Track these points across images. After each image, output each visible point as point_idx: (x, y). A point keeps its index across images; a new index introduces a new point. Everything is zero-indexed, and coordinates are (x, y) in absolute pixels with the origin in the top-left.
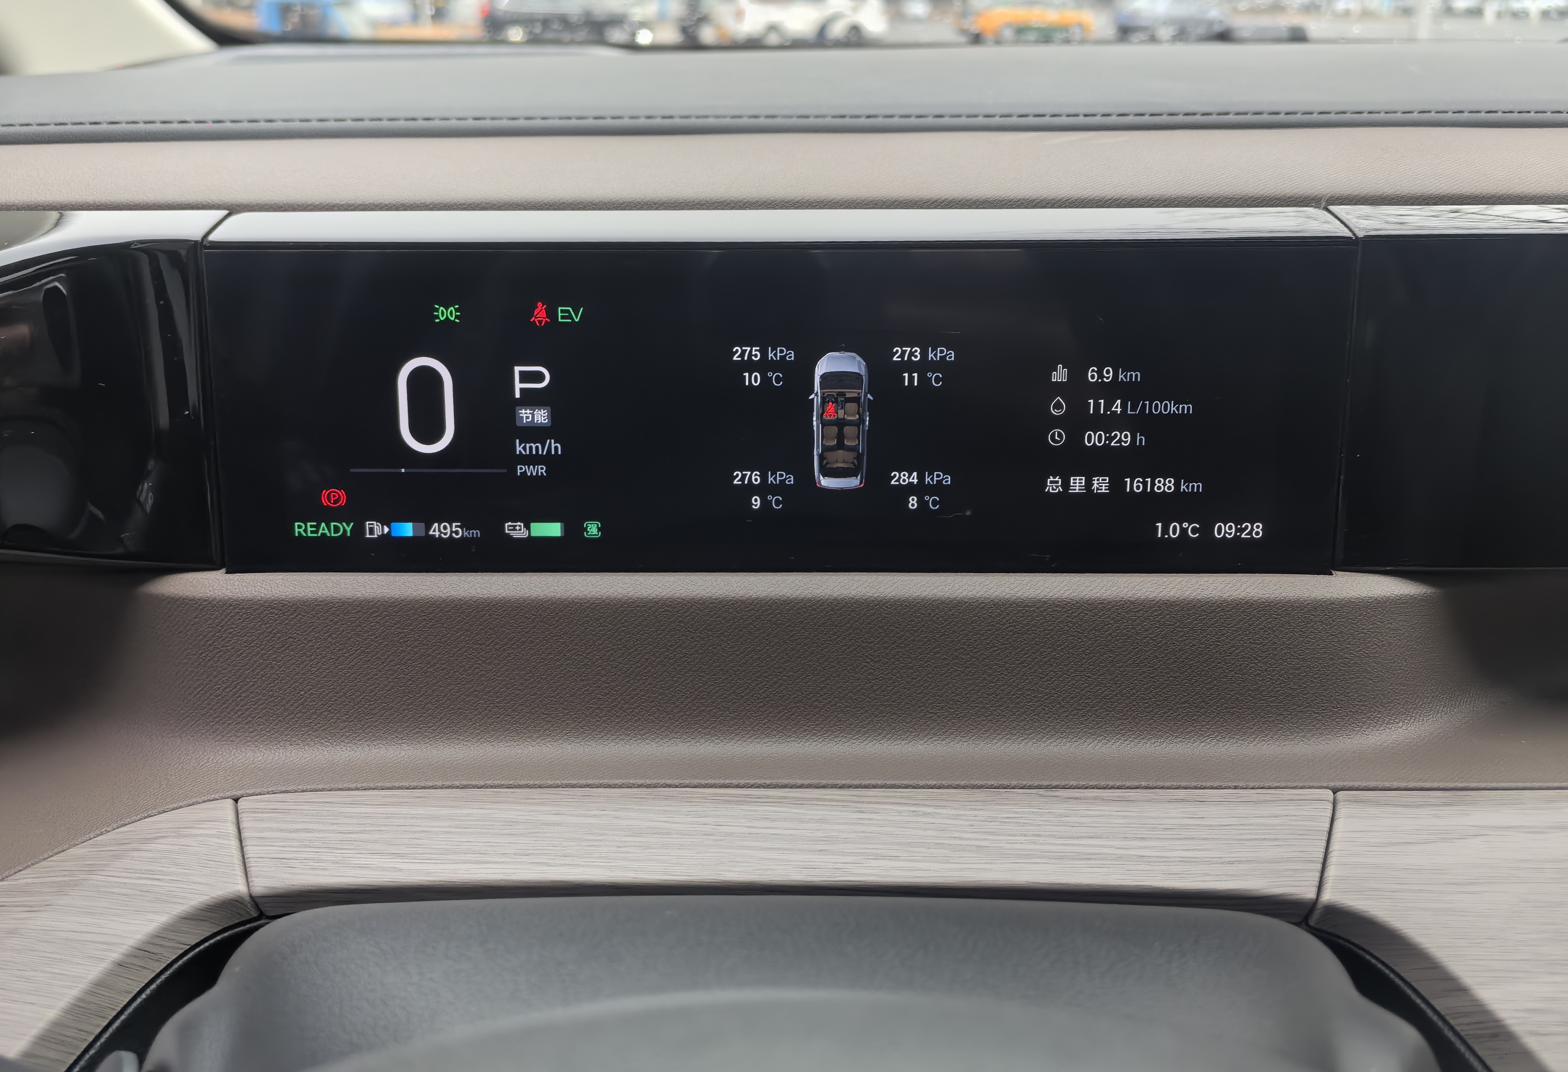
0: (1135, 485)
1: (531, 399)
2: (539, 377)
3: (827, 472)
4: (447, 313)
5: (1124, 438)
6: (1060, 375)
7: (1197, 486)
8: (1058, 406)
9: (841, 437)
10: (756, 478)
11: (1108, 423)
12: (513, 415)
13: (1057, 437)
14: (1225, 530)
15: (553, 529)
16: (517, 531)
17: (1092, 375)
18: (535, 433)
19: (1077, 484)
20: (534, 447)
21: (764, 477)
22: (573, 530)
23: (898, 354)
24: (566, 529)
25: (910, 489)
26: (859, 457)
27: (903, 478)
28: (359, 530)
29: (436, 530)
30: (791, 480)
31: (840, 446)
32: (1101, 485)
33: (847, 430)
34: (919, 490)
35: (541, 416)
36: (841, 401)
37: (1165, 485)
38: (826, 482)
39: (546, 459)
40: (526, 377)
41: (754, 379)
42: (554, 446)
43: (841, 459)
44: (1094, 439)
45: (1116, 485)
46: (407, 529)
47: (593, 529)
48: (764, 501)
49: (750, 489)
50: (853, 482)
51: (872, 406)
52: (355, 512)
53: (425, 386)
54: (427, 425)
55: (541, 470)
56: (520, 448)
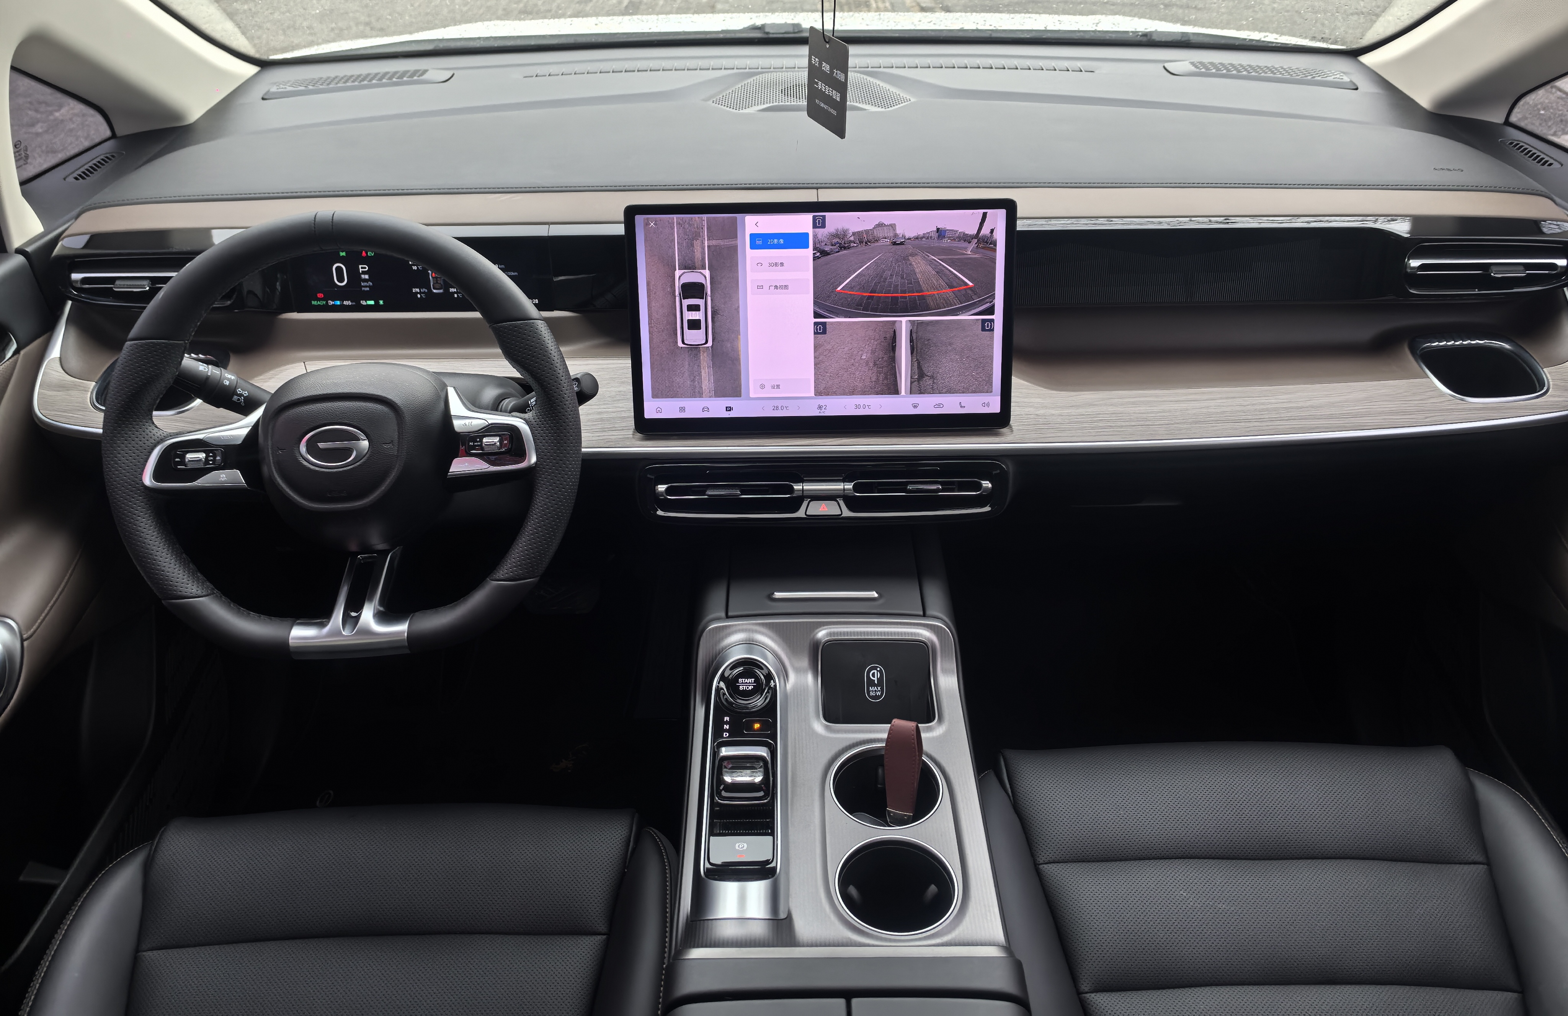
1: (364, 273)
2: (365, 268)
3: (434, 289)
4: (343, 254)
9: (437, 281)
10: (418, 290)
12: (360, 277)
15: (372, 302)
16: (363, 303)
18: (365, 280)
20: (366, 284)
21: (420, 290)
22: (377, 303)
24: (375, 302)
25: (455, 293)
26: (442, 285)
27: (452, 290)
28: (327, 303)
29: (345, 303)
30: (426, 291)
31: (437, 283)
33: (438, 279)
35: (367, 277)
36: (435, 272)
38: (435, 291)
39: (369, 286)
40: (362, 268)
41: (414, 268)
42: (371, 284)
43: (437, 286)
46: (338, 303)
47: (381, 302)
48: (421, 296)
49: (417, 293)
50: (441, 291)
52: (326, 299)
53: (339, 270)
54: (341, 279)
55: (368, 289)
56: (363, 284)
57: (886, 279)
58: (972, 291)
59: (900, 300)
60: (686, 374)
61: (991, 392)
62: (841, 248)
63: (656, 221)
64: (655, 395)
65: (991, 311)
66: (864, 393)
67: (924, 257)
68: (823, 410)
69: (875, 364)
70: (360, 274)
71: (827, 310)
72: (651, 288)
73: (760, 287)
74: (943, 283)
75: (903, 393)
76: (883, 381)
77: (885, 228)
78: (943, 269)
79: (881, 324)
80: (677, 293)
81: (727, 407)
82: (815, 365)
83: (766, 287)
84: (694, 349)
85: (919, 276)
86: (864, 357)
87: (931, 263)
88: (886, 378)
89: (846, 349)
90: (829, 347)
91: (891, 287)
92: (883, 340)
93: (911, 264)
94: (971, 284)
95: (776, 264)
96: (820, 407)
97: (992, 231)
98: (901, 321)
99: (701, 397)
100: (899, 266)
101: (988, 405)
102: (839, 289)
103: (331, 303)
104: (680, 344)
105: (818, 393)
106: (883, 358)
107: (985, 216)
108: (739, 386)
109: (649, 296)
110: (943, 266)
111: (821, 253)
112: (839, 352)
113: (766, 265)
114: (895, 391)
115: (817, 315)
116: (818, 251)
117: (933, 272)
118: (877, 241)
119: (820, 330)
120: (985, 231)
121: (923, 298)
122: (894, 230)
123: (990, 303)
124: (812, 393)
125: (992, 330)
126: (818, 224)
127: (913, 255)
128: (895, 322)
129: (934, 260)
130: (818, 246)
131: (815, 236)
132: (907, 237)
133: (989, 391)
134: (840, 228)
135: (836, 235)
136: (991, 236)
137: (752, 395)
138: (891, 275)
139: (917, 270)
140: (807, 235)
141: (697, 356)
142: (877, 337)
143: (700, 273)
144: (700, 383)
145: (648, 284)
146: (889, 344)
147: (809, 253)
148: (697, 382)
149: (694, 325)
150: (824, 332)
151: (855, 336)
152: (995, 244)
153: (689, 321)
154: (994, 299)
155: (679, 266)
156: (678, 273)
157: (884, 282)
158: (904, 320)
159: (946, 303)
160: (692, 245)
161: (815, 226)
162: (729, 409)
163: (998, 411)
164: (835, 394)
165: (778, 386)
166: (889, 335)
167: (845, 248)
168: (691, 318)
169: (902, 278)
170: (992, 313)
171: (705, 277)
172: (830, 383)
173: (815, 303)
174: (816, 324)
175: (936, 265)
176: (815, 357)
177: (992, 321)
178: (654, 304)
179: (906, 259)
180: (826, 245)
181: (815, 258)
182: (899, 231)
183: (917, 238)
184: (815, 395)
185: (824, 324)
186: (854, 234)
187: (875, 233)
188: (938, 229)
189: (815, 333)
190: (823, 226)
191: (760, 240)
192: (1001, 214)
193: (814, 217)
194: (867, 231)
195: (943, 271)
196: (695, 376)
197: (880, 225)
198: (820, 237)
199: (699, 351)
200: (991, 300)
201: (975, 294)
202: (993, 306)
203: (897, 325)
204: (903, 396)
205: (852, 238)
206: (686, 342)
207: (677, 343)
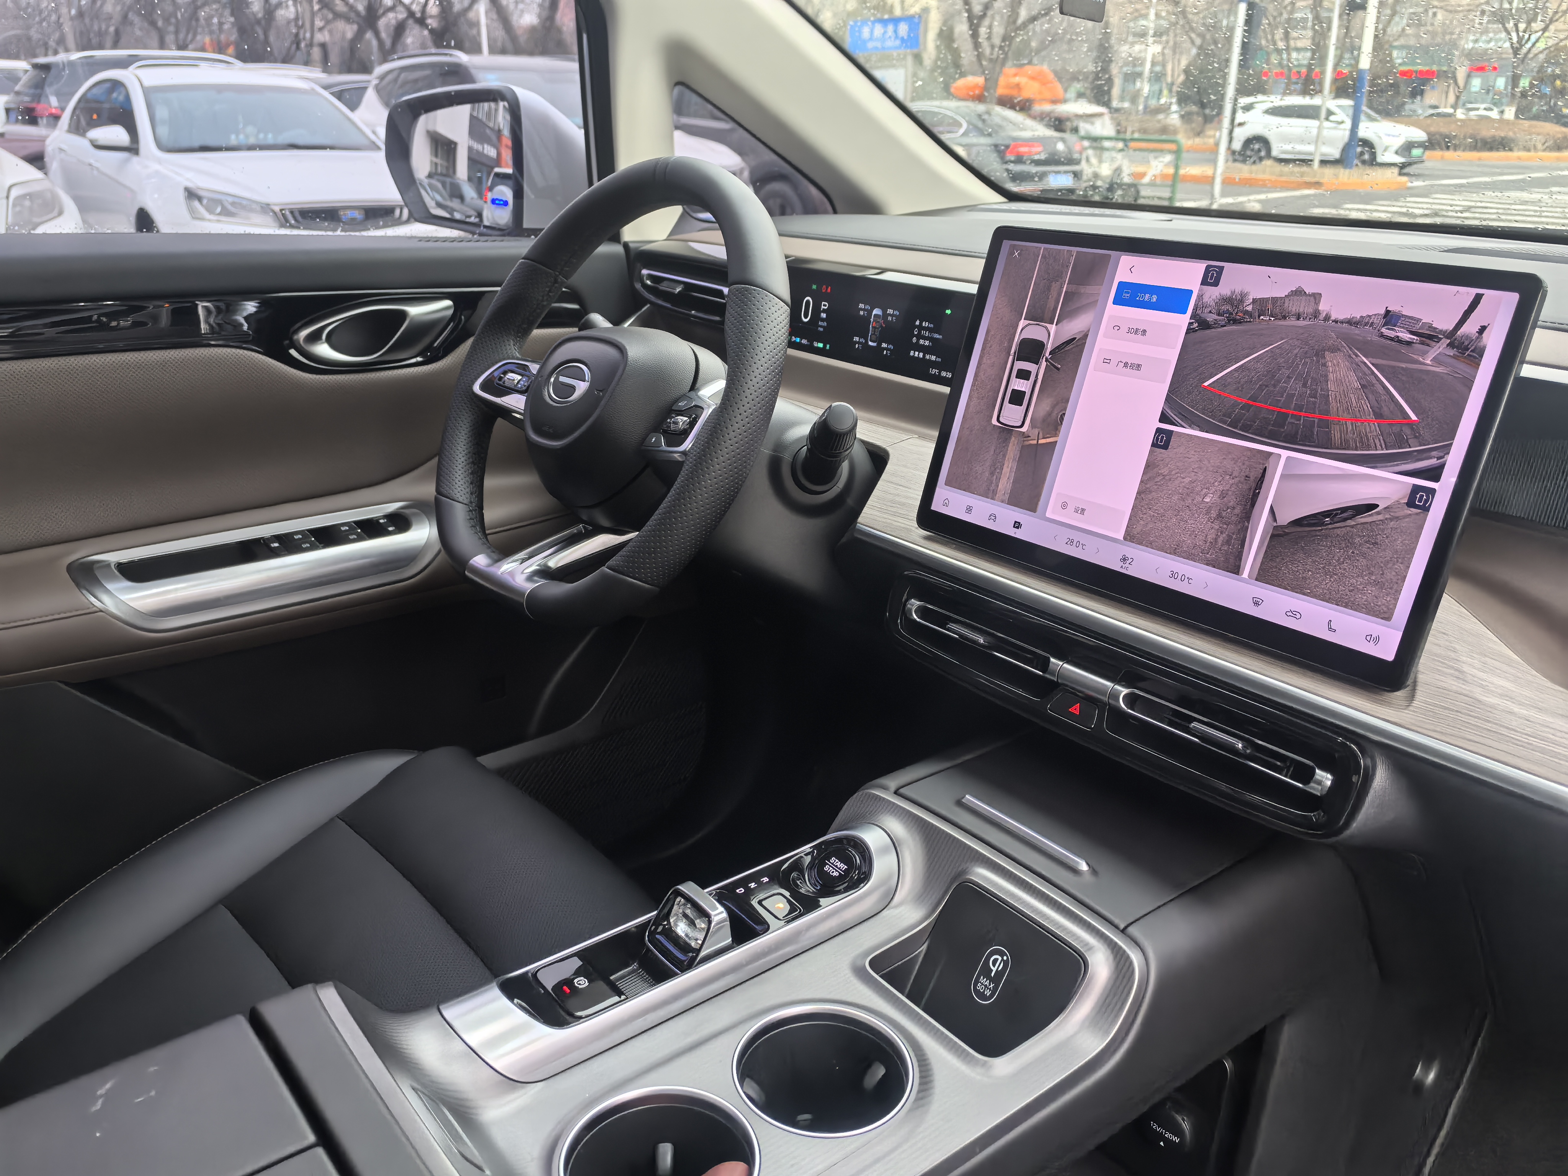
0: (928, 357)
1: (824, 311)
3: (871, 340)
4: (813, 287)
5: (927, 343)
6: (918, 323)
7: (939, 360)
8: (916, 331)
9: (875, 332)
11: (925, 338)
12: (820, 315)
13: (914, 340)
14: (944, 374)
15: (821, 345)
17: (924, 324)
18: (823, 320)
19: (916, 354)
20: (822, 323)
21: (859, 340)
23: (889, 311)
24: (824, 345)
25: (885, 348)
26: (877, 338)
27: (884, 345)
29: (803, 341)
30: (864, 341)
31: (874, 334)
32: (921, 355)
33: (877, 330)
34: (887, 349)
35: (825, 316)
36: (876, 322)
37: (933, 358)
38: (870, 343)
39: (824, 327)
41: (861, 313)
42: (825, 324)
43: (874, 338)
44: (922, 342)
45: (924, 356)
46: (798, 340)
48: (859, 346)
49: (856, 342)
50: (874, 344)
51: (882, 325)
53: (807, 304)
54: (806, 315)
55: (822, 330)
56: (820, 323)
57: (1279, 381)
58: (1412, 429)
59: (1289, 420)
60: (988, 464)
61: (1388, 619)
62: (1229, 321)
63: (1022, 251)
64: (948, 483)
65: (1435, 474)
66: (1190, 556)
67: (1350, 356)
68: (1127, 565)
69: (1219, 516)
70: (821, 311)
71: (1180, 413)
72: (991, 337)
73: (1107, 361)
74: (1367, 407)
75: (1245, 574)
76: (1222, 545)
77: (1304, 298)
78: (1375, 381)
79: (1249, 453)
80: (1013, 350)
81: (1016, 522)
82: (1139, 493)
83: (1114, 362)
84: (1007, 431)
85: (1331, 386)
86: (1207, 500)
87: (1357, 367)
88: (1228, 542)
89: (1187, 480)
90: (1165, 471)
91: (1282, 397)
92: (1242, 479)
93: (1324, 365)
94: (1413, 417)
95: (1136, 331)
96: (1124, 559)
97: (1483, 329)
98: (1280, 456)
99: (993, 499)
100: (1305, 364)
101: (1377, 640)
102: (1206, 384)
103: (794, 339)
104: (994, 421)
105: (1129, 537)
106: (1234, 508)
107: (1477, 300)
108: (1038, 496)
109: (983, 349)
110: (1376, 376)
111: (1199, 324)
112: (1177, 482)
113: (1124, 329)
114: (1235, 569)
115: (1164, 418)
116: (1197, 321)
117: (1357, 385)
118: (1284, 317)
119: (1162, 440)
120: (1470, 328)
121: (1325, 423)
122: (1317, 303)
123: (1438, 458)
124: (1120, 536)
125: (1426, 509)
126: (1211, 279)
127: (1334, 349)
128: (1270, 454)
129: (1365, 363)
130: (1199, 312)
131: (1200, 297)
132: (1333, 318)
133: (1386, 615)
134: (1238, 290)
135: (1228, 300)
136: (1477, 338)
137: (1048, 515)
138: (1288, 377)
139: (1331, 376)
140: (1190, 292)
141: (1006, 441)
142: (1235, 474)
143: (1046, 328)
144: (998, 479)
145: (988, 333)
146: (1250, 489)
147: (1183, 320)
148: (995, 477)
149: (1017, 398)
150: (1166, 447)
151: (1206, 462)
152: (1480, 352)
153: (1013, 391)
154: (1448, 453)
155: (1026, 314)
156: (1022, 323)
157: (1275, 386)
158: (1285, 454)
159: (1361, 441)
160: (1049, 288)
161: (1204, 282)
162: (1017, 525)
163: (1390, 656)
164: (1150, 545)
165: (1083, 510)
166: (1255, 474)
167: (1235, 322)
168: (1016, 388)
169: (1305, 385)
170: (1436, 478)
171: (1049, 335)
172: (1150, 526)
173: (1168, 399)
174: (1159, 431)
175: (1365, 374)
176: (1142, 481)
177: (1433, 491)
178: (985, 361)
179: (1319, 354)
180: (1210, 312)
181: (1189, 331)
182: (1323, 307)
183: (1350, 322)
184: (1125, 538)
185: (1170, 433)
186: (1255, 301)
187: (1286, 305)
188: (1388, 312)
189: (1154, 445)
190: (1216, 284)
191: (1129, 292)
192: (1509, 300)
193: (1208, 267)
194: (1275, 300)
195: (1373, 385)
196: (996, 469)
197: (1299, 293)
198: (1206, 299)
199: (1011, 435)
200: (1442, 454)
201: (1416, 437)
202: (1442, 467)
203: (1271, 459)
204: (1243, 581)
205: (1250, 308)
206: (1001, 420)
207: (991, 418)
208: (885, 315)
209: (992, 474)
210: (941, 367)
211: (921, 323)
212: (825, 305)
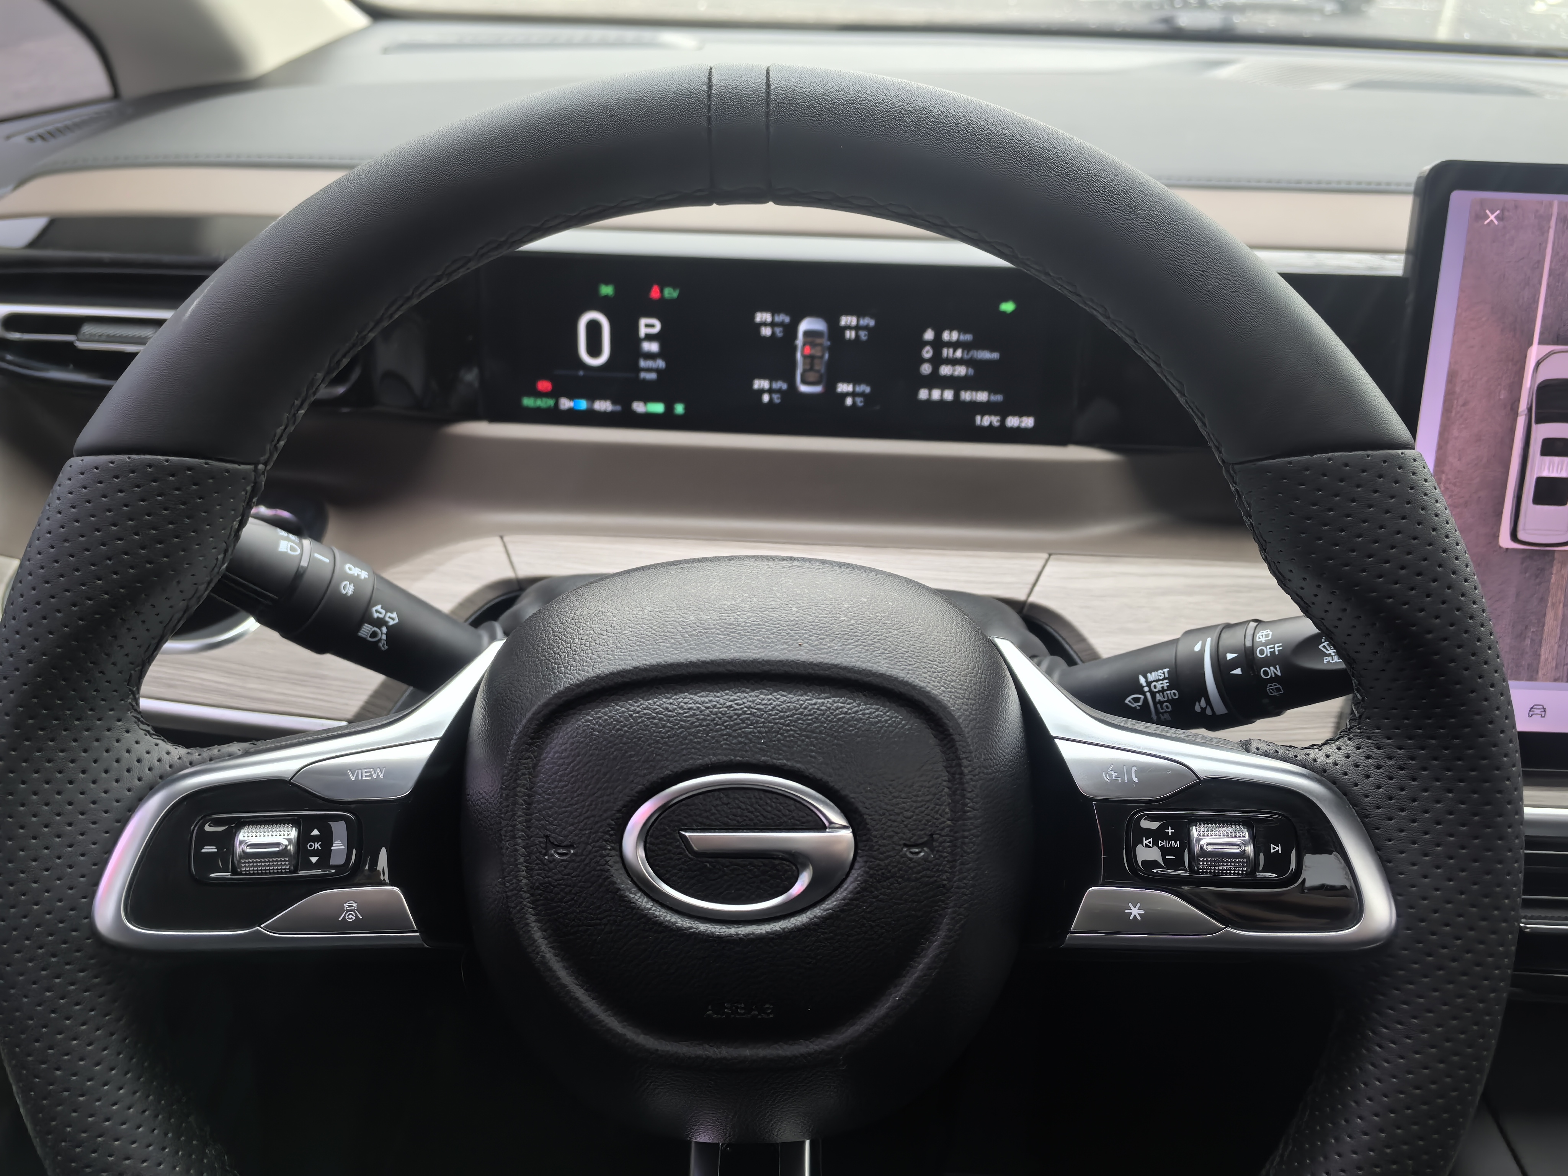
0: (967, 396)
1: (649, 338)
2: (654, 326)
3: (804, 382)
4: (607, 290)
5: (961, 371)
6: (929, 335)
7: (1000, 397)
8: (927, 352)
9: (812, 364)
10: (766, 384)
11: (954, 362)
12: (639, 346)
13: (926, 369)
14: (1012, 422)
15: (658, 408)
16: (639, 407)
17: (946, 336)
18: (650, 356)
19: (936, 394)
20: (649, 364)
21: (770, 384)
22: (669, 408)
23: (845, 320)
24: (665, 408)
25: (847, 394)
26: (821, 376)
27: (844, 387)
28: (557, 404)
29: (597, 406)
30: (784, 386)
31: (812, 369)
32: (949, 395)
33: (816, 361)
34: (853, 394)
35: (655, 347)
36: (813, 345)
37: (982, 396)
38: (804, 388)
39: (657, 371)
40: (647, 326)
41: (766, 332)
42: (661, 364)
43: (812, 376)
44: (945, 370)
45: (957, 395)
46: (583, 404)
47: (679, 409)
48: (770, 398)
49: (763, 390)
50: (817, 389)
51: (830, 349)
52: (555, 394)
53: (594, 328)
54: (594, 349)
55: (653, 376)
56: (643, 363)
63: (1503, 211)
70: (638, 341)
72: (1458, 390)
80: (1523, 406)
84: (1541, 554)
103: (566, 404)
104: (1505, 541)
141: (1541, 573)
144: (1538, 643)
145: (1452, 377)
148: (1528, 641)
153: (1540, 481)
155: (1541, 333)
156: (1535, 352)
168: (1545, 474)
178: (1455, 433)
196: (1527, 625)
199: (1552, 560)
206: (1521, 536)
207: (1496, 536)
208: (836, 331)
209: (1521, 636)
210: (1002, 411)
211: (938, 335)
212: (648, 326)
